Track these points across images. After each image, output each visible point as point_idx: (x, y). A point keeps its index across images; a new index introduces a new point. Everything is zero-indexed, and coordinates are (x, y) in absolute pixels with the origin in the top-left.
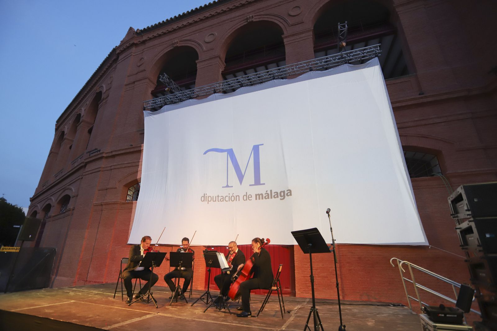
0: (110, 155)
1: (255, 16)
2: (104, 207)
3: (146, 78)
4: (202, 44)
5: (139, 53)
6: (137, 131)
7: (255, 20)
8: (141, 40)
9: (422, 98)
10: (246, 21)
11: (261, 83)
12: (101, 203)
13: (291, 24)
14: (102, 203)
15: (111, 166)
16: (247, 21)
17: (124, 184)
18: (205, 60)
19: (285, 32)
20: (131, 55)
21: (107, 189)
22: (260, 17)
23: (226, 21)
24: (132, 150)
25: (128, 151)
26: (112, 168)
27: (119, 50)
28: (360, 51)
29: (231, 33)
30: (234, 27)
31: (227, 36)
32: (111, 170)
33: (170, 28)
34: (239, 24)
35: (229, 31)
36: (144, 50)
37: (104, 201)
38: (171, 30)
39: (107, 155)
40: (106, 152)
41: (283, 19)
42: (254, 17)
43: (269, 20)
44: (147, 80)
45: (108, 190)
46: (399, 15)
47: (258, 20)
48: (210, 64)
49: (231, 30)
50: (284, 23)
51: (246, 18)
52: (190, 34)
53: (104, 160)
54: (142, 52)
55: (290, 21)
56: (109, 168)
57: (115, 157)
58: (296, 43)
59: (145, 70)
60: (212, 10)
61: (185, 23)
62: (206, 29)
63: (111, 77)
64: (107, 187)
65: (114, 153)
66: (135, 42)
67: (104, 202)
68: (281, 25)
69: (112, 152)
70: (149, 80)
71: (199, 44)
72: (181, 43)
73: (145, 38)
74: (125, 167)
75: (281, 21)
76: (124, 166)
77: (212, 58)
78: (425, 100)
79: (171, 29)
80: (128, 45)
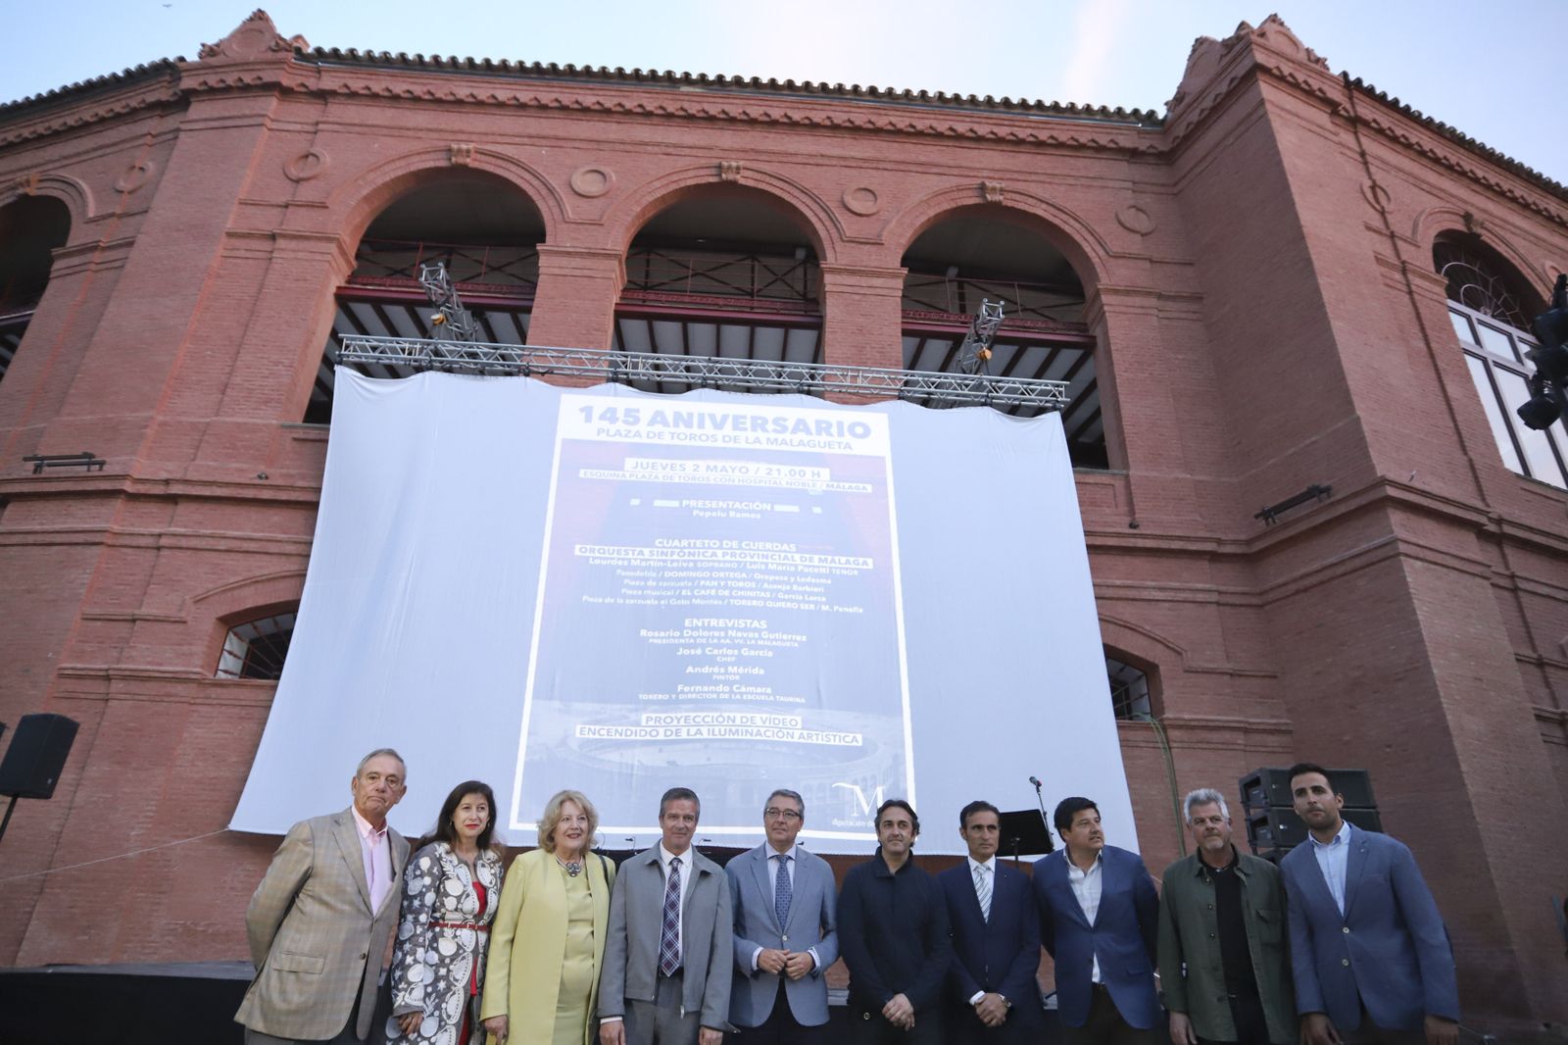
0: (159, 490)
1: (744, 168)
2: (117, 686)
3: (330, 240)
4: (561, 193)
5: (298, 127)
6: (282, 426)
7: (742, 181)
8: (312, 84)
9: (1135, 535)
10: (714, 171)
11: (749, 390)
12: (107, 670)
13: (848, 235)
14: (111, 672)
15: (160, 535)
16: (720, 175)
17: (224, 611)
18: (569, 254)
19: (830, 254)
20: (259, 120)
21: (134, 621)
22: (757, 175)
23: (650, 148)
24: (266, 494)
25: (250, 493)
26: (163, 541)
27: (201, 79)
29: (664, 192)
30: (675, 178)
31: (650, 199)
32: (159, 548)
33: (442, 88)
34: (691, 174)
35: (657, 184)
36: (321, 126)
37: (118, 664)
38: (444, 97)
39: (142, 489)
40: (136, 477)
41: (827, 212)
42: (743, 172)
43: (786, 197)
44: (333, 248)
45: (138, 623)
46: (1107, 315)
47: (751, 183)
48: (586, 272)
49: (664, 181)
50: (828, 223)
51: (716, 162)
52: (517, 140)
53: (118, 504)
54: (311, 129)
55: (850, 227)
56: (150, 541)
57: (177, 503)
58: (857, 297)
59: (323, 206)
60: (609, 93)
61: (503, 95)
62: (577, 144)
63: (134, 167)
64: (137, 612)
65: (176, 489)
66: (286, 82)
67: (124, 666)
68: (818, 226)
69: (167, 482)
70: (340, 247)
71: (551, 191)
72: (479, 156)
73: (328, 82)
74: (227, 550)
75: (822, 215)
76: (223, 545)
77: (594, 255)
79: (446, 95)
80: (248, 78)
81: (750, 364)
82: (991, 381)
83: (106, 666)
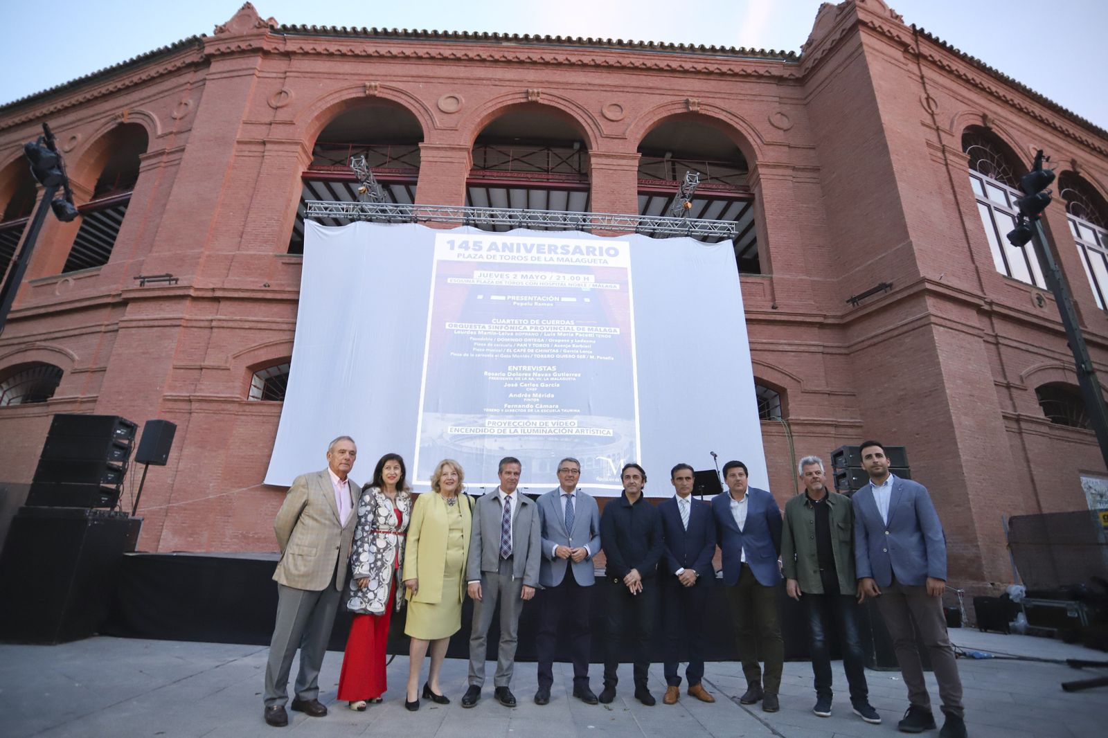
0: (209, 294)
1: (542, 93)
2: (195, 406)
3: (297, 143)
4: (433, 112)
5: (274, 75)
6: (276, 256)
7: (541, 101)
8: (282, 48)
9: (774, 313)
10: (524, 95)
11: (547, 229)
12: (189, 396)
13: (605, 133)
14: (191, 398)
15: (212, 320)
16: (527, 98)
17: (250, 363)
18: (438, 148)
19: (594, 145)
20: (251, 72)
21: (201, 369)
22: (550, 98)
23: (484, 82)
24: (269, 296)
25: (260, 295)
26: (214, 324)
27: (216, 47)
28: (710, 222)
29: (494, 109)
30: (500, 100)
31: (485, 113)
32: (212, 328)
33: (359, 47)
34: (510, 97)
35: (490, 104)
36: (288, 74)
37: (195, 392)
38: (360, 54)
39: (200, 294)
40: (196, 287)
41: (592, 120)
42: (541, 96)
43: (568, 110)
44: (299, 148)
45: (204, 370)
46: (762, 180)
47: (546, 102)
48: (449, 160)
49: (494, 102)
50: (593, 126)
51: (524, 89)
52: (405, 79)
53: (188, 303)
54: (282, 76)
55: (606, 128)
56: (207, 324)
57: (219, 302)
58: (611, 172)
59: (292, 123)
60: (459, 48)
61: (395, 50)
62: (440, 81)
63: (181, 103)
64: (202, 364)
65: (218, 294)
66: (266, 47)
67: (198, 394)
68: (587, 128)
69: (213, 290)
70: (303, 148)
71: (426, 110)
72: (382, 90)
73: (291, 46)
74: (250, 329)
75: (589, 121)
76: (247, 325)
77: (454, 149)
78: (778, 317)
79: (361, 52)
80: (244, 46)
81: (547, 213)
82: (691, 222)
83: (188, 395)
